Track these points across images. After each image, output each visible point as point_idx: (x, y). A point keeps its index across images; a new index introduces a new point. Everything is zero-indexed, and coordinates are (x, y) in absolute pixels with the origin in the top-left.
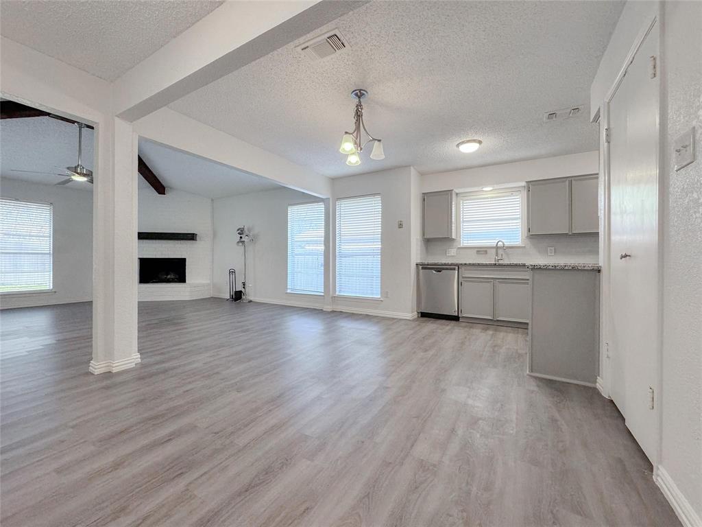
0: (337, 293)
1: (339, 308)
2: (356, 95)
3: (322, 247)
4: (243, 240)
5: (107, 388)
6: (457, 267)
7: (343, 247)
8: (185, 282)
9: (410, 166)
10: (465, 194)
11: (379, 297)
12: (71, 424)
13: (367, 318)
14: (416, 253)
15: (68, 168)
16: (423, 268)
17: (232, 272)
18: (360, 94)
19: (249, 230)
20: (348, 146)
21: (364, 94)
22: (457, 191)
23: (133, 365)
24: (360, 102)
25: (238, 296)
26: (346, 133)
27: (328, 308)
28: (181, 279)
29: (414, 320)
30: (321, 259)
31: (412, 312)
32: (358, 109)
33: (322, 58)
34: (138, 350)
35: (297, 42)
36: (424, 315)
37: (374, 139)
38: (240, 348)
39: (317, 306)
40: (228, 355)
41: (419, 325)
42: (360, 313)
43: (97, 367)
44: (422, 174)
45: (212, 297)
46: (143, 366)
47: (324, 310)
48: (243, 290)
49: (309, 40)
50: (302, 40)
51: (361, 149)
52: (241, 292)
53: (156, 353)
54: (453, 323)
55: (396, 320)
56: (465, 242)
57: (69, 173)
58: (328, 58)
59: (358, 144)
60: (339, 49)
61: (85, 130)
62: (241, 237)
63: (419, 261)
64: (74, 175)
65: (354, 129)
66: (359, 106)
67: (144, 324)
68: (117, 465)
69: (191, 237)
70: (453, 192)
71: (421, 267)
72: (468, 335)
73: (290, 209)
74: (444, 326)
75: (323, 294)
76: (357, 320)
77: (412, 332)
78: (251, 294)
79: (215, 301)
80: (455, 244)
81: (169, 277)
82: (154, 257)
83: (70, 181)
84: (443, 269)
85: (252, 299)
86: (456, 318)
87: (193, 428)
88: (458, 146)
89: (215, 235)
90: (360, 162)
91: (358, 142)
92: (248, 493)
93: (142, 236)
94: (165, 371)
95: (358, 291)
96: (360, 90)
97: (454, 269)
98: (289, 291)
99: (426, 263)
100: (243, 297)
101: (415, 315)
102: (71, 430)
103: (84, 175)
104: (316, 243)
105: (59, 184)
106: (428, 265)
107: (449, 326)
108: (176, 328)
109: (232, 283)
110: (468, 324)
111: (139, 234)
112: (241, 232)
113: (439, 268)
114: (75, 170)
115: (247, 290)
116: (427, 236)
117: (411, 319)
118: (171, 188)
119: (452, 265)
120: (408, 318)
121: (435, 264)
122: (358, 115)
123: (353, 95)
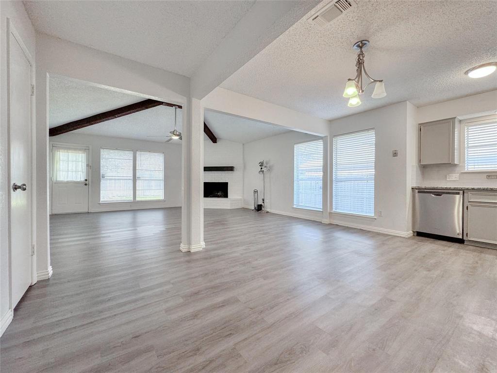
0: (334, 210)
1: (335, 222)
2: (358, 46)
3: (321, 174)
4: (262, 170)
5: (189, 262)
6: (461, 192)
7: (339, 173)
8: (227, 197)
9: (406, 101)
10: (471, 121)
11: (373, 215)
12: (172, 282)
13: (362, 232)
14: (412, 178)
15: (170, 132)
16: (419, 192)
17: (256, 192)
18: (361, 44)
19: (267, 163)
20: (351, 90)
21: (365, 44)
22: (460, 118)
23: (201, 249)
24: (362, 51)
25: (259, 208)
26: (349, 80)
27: (326, 221)
28: (225, 195)
29: (409, 238)
30: (321, 183)
31: (408, 231)
32: (359, 58)
33: (329, 22)
34: (204, 240)
35: (309, 14)
36: (420, 234)
37: (375, 81)
38: (263, 246)
39: (318, 219)
40: (255, 250)
41: (416, 243)
42: (355, 227)
43: (183, 247)
44: (418, 107)
45: (243, 208)
46: (206, 251)
47: (323, 222)
48: (263, 204)
49: (319, 10)
50: (313, 12)
51: (363, 91)
52: (261, 205)
53: (212, 243)
54: (457, 245)
55: (390, 237)
56: (470, 167)
57: (170, 134)
58: (335, 21)
59: (360, 88)
60: (345, 9)
61: (178, 109)
62: (261, 168)
63: (415, 185)
64: (173, 136)
65: (356, 76)
66: (361, 54)
67: (206, 223)
68: (195, 316)
69: (231, 169)
70: (456, 120)
71: (417, 191)
72: (480, 260)
73: (296, 147)
74: (446, 248)
75: (322, 210)
76: (352, 233)
77: (409, 249)
78: (267, 207)
79: (245, 210)
80: (458, 169)
81: (219, 194)
82: (211, 182)
83: (171, 139)
84: (444, 193)
85: (268, 210)
86: (461, 241)
87: (236, 301)
88: (467, 73)
89: (245, 167)
90: (361, 103)
91: (360, 86)
92: (277, 366)
93: (206, 169)
94: (218, 256)
95: (352, 209)
96: (361, 42)
97: (458, 193)
98: (295, 206)
99: (423, 186)
100: (263, 209)
101: (410, 233)
102: (171, 286)
103: (178, 135)
104: (316, 170)
105: (166, 142)
106: (425, 189)
107: (453, 247)
108: (223, 227)
109: (256, 200)
110: (475, 248)
111: (204, 167)
112: (261, 164)
113: (438, 192)
114: (173, 133)
115: (265, 203)
116: (423, 163)
117: (407, 237)
118: (220, 139)
119: (454, 189)
120: (404, 236)
121: (434, 189)
122: (360, 63)
123: (355, 47)
